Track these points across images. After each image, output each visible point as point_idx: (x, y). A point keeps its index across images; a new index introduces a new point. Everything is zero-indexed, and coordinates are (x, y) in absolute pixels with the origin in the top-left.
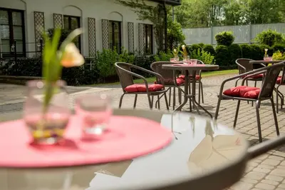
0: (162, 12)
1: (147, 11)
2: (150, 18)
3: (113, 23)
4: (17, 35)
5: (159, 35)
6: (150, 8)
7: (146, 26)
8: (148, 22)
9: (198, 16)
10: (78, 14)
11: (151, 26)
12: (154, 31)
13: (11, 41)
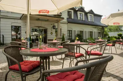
0: (103, 29)
1: (99, 29)
2: (100, 30)
3: (91, 32)
4: (71, 35)
5: (102, 34)
6: (100, 28)
7: (99, 32)
8: (99, 31)
9: (115, 29)
10: (83, 30)
11: (100, 32)
12: (101, 33)
13: (69, 36)
